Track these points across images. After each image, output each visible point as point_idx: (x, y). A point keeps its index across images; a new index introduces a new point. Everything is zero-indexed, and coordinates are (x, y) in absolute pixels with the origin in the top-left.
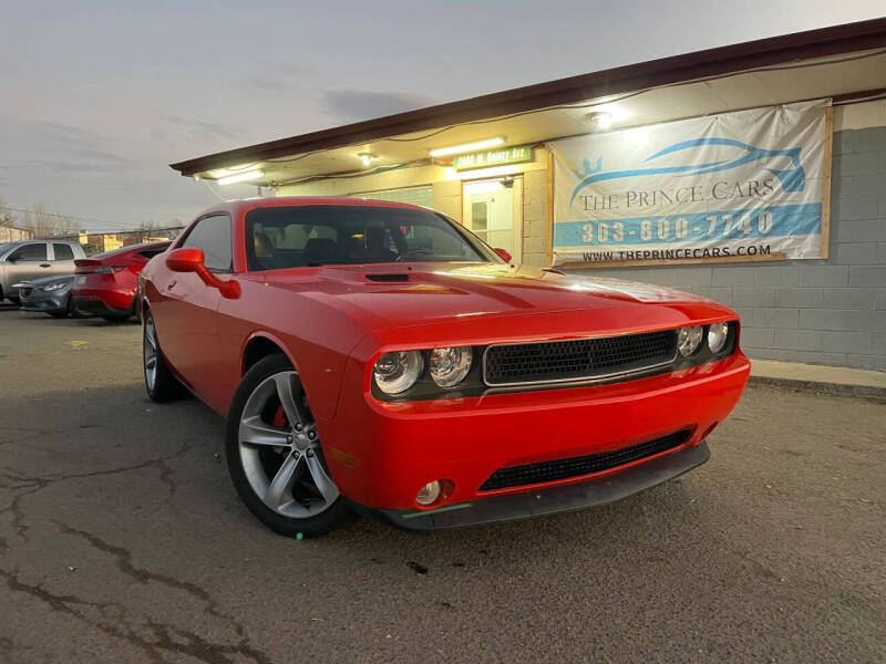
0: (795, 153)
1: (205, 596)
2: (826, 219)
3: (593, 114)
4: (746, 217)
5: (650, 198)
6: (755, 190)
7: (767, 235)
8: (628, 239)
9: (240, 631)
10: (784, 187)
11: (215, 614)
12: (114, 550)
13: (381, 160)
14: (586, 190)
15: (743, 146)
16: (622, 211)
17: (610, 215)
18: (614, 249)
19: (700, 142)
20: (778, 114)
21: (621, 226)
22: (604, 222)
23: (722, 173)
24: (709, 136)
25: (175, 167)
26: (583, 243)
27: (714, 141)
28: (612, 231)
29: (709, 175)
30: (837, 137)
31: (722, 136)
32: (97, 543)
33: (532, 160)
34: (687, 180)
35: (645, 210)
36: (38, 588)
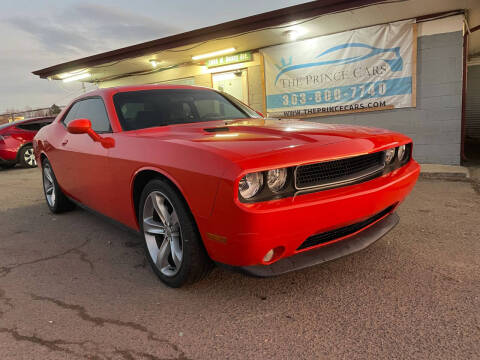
0: (397, 50)
1: (144, 330)
2: (414, 85)
3: (287, 32)
4: (372, 86)
5: (319, 79)
6: (376, 71)
7: (384, 96)
8: (308, 102)
9: (176, 348)
10: (392, 69)
11: (155, 339)
12: (73, 307)
13: (163, 63)
14: (283, 76)
15: (369, 47)
16: (304, 87)
17: (298, 89)
18: (301, 108)
19: (346, 46)
20: (388, 28)
21: (304, 95)
22: (295, 93)
23: (358, 62)
24: (351, 42)
25: (36, 73)
26: (283, 106)
27: (353, 45)
28: (299, 98)
29: (352, 64)
30: (419, 40)
31: (357, 42)
32: (59, 303)
33: (252, 60)
34: (339, 67)
35: (318, 86)
36: (34, 337)
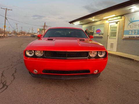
3: (131, 9)
8: (138, 34)
13: (96, 20)
17: (135, 29)
18: (135, 36)
21: (137, 31)
22: (133, 30)
25: (69, 22)
26: (129, 34)
28: (135, 32)
33: (121, 18)
